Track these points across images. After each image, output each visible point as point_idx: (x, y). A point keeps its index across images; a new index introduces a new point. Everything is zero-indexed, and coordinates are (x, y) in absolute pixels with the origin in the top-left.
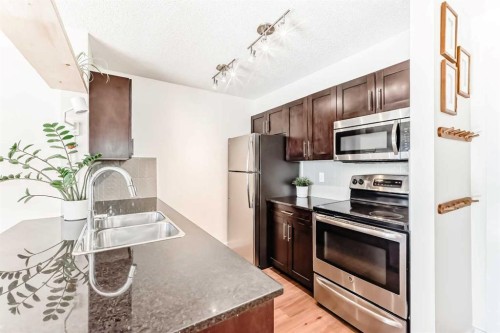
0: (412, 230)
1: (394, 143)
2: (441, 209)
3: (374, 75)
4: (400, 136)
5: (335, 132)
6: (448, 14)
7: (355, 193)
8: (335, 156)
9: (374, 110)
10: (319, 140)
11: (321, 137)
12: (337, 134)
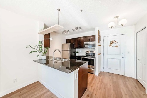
0: (96, 57)
3: (90, 36)
4: (94, 45)
7: (86, 53)
8: (84, 48)
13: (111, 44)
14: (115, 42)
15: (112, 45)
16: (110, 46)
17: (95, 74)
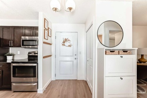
0: (38, 62)
1: (37, 44)
2: (44, 57)
3: (33, 27)
5: (22, 39)
6: (46, 21)
8: (22, 46)
9: (33, 36)
10: (16, 41)
11: (17, 40)
12: (22, 40)
13: (64, 42)
14: (69, 40)
15: (65, 44)
16: (63, 45)
17: (37, 91)
